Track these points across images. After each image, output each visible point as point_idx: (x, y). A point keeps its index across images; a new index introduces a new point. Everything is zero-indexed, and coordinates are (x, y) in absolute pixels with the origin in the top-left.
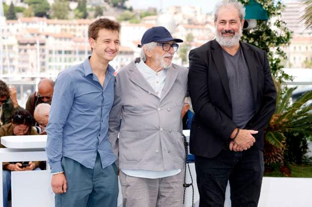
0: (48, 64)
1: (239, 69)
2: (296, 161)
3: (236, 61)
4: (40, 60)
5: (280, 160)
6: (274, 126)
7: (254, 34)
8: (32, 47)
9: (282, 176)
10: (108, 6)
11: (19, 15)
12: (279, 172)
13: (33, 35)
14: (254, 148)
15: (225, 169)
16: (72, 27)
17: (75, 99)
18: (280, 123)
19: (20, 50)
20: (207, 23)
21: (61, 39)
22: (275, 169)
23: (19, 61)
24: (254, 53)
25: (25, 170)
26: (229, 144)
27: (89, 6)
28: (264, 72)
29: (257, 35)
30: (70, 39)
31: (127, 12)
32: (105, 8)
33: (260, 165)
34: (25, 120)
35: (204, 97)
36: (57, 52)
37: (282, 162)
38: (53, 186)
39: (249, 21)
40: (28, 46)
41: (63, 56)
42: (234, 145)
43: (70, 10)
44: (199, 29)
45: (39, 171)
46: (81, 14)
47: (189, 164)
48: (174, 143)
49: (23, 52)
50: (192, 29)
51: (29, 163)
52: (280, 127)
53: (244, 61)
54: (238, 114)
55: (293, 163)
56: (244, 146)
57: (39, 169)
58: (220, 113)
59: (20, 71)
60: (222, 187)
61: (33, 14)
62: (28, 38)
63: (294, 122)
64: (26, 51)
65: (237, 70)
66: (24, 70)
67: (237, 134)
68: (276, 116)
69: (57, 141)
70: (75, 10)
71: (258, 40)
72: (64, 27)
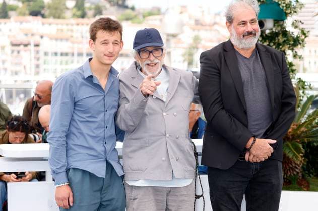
0: (42, 67)
1: (254, 72)
2: (314, 174)
3: (251, 64)
4: (34, 62)
5: (298, 173)
6: (292, 135)
7: (270, 35)
8: (26, 48)
9: (300, 190)
10: (108, 5)
11: (11, 13)
12: (297, 186)
13: (26, 35)
14: (272, 159)
15: (240, 181)
16: (70, 27)
17: (75, 104)
18: (299, 132)
19: (13, 52)
20: (215, 23)
21: (57, 39)
22: (293, 183)
23: (12, 63)
24: (271, 55)
25: (21, 181)
26: (245, 154)
27: (87, 5)
28: (282, 75)
29: (272, 37)
30: (67, 40)
31: (129, 11)
32: (105, 6)
33: (278, 178)
34: (21, 127)
35: (218, 103)
36: (54, 54)
37: (300, 175)
38: (58, 199)
39: (265, 20)
40: (22, 47)
41: (59, 58)
42: (250, 155)
43: (67, 8)
44: (206, 30)
45: (36, 183)
46: (79, 13)
47: (201, 176)
48: (182, 151)
49: (15, 53)
50: (198, 30)
51: (26, 174)
52: (299, 136)
53: (260, 63)
54: (254, 121)
55: (311, 175)
56: (261, 157)
57: (36, 180)
58: (234, 121)
59: (12, 75)
60: (238, 201)
61: (27, 12)
62: (21, 38)
63: (314, 131)
64: (18, 52)
65: (253, 74)
66: (16, 73)
67: (253, 144)
68: (294, 125)
69: (60, 150)
70: (72, 9)
71: (273, 41)
72: (60, 27)
